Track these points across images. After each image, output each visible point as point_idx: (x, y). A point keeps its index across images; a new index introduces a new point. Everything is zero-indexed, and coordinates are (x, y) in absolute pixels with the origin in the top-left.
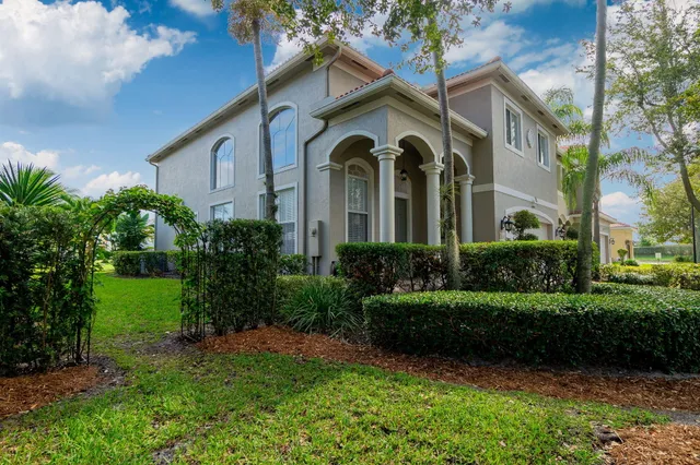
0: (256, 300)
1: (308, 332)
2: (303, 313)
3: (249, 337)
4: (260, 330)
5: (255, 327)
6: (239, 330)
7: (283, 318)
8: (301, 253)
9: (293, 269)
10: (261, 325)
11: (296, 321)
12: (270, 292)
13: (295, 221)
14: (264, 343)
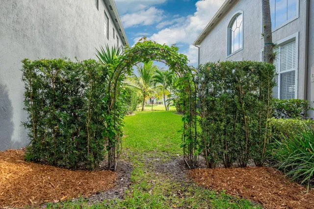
0: (245, 139)
1: (305, 184)
2: (299, 161)
3: (234, 176)
4: (249, 169)
5: (244, 166)
6: (228, 165)
7: (274, 161)
8: (302, 98)
9: (291, 112)
10: (251, 164)
11: (290, 168)
12: (259, 134)
13: (296, 69)
14: (248, 187)
